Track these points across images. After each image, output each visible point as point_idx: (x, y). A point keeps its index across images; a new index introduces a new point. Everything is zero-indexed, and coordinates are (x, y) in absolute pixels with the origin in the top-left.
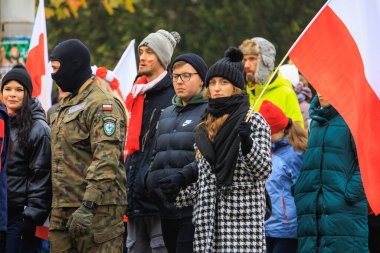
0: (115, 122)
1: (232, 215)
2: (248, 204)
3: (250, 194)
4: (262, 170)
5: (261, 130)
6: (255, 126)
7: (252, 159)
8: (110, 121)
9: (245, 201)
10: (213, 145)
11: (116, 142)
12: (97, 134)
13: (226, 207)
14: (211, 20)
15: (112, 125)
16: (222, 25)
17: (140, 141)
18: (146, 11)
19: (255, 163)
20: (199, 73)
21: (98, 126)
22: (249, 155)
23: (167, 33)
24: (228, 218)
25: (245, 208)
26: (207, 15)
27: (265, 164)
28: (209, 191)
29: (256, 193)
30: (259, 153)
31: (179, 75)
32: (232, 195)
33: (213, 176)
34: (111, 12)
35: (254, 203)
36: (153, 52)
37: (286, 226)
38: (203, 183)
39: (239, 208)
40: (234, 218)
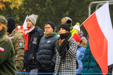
0: (22, 43)
1: (65, 68)
2: (70, 65)
3: (71, 62)
4: (73, 55)
5: (74, 44)
6: (72, 43)
7: (69, 52)
8: (21, 42)
9: (69, 64)
10: (60, 48)
11: (23, 49)
12: (17, 46)
13: (64, 66)
14: (42, 11)
15: (22, 44)
16: (45, 13)
17: (28, 47)
18: (23, 8)
19: (71, 53)
20: (52, 27)
21: (17, 44)
22: (68, 51)
23: (34, 15)
24: (64, 69)
25: (69, 66)
26: (41, 10)
27: (74, 53)
28: (59, 61)
29: (72, 62)
30: (72, 50)
31: (46, 28)
32: (65, 62)
33: (60, 57)
34: (12, 9)
35: (72, 65)
36: (31, 21)
37: (80, 70)
38: (57, 58)
39: (67, 66)
40: (66, 69)
